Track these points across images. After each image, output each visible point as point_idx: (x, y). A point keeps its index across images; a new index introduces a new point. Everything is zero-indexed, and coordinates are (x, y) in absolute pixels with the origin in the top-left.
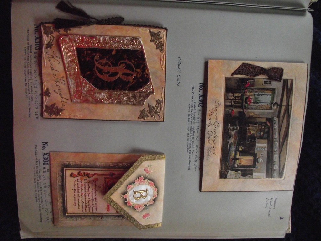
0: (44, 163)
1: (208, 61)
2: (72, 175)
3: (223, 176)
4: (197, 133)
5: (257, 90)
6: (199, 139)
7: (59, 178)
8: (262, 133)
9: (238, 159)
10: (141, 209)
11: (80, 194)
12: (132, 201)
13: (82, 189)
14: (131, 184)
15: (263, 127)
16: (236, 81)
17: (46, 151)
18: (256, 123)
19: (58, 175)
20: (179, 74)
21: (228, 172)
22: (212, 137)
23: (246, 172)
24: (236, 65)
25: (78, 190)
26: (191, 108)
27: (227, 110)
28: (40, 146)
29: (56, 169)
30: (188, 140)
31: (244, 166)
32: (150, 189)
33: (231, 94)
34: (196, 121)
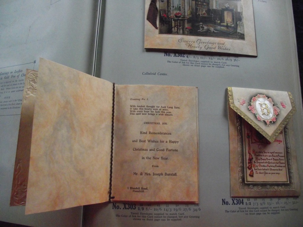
0: (242, 204)
1: (145, 49)
2: (251, 176)
3: (242, 37)
4: (207, 59)
5: (169, 8)
6: (212, 57)
7: (256, 189)
8: (204, 4)
9: (227, 24)
10: (277, 109)
11: (268, 168)
12: (271, 117)
13: (264, 166)
14: (256, 117)
15: (200, 3)
16: (162, 25)
17: (230, 201)
18: (197, 9)
19: (252, 189)
20: (157, 74)
21: (239, 33)
22: (210, 45)
23: (238, 18)
24: (148, 25)
25: (264, 170)
26: (186, 64)
27: (186, 32)
28: (225, 207)
29: (247, 192)
30: (214, 67)
31: (233, 19)
32: (259, 101)
33: (173, 29)
34: (196, 59)
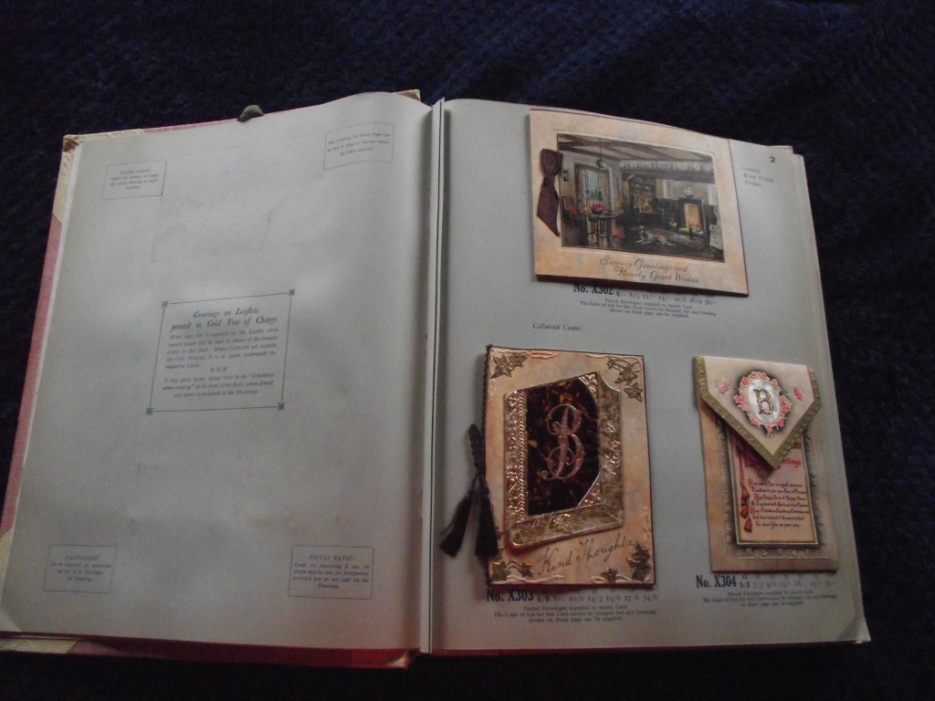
0: (732, 585)
1: (537, 275)
2: (748, 530)
3: (718, 256)
4: (655, 298)
5: (580, 195)
6: (665, 296)
7: (757, 554)
8: (647, 188)
9: (691, 229)
10: (787, 401)
11: (779, 514)
12: (776, 417)
13: (770, 511)
14: (748, 418)
15: (637, 186)
16: (568, 228)
17: (711, 579)
18: (632, 198)
19: (749, 556)
20: (561, 327)
21: (713, 247)
22: (661, 272)
23: (710, 217)
24: (541, 227)
25: (771, 518)
26: (615, 308)
27: (615, 245)
28: (702, 590)
29: (740, 561)
30: (668, 315)
31: (701, 220)
32: (754, 384)
33: (590, 238)
34: (635, 300)
